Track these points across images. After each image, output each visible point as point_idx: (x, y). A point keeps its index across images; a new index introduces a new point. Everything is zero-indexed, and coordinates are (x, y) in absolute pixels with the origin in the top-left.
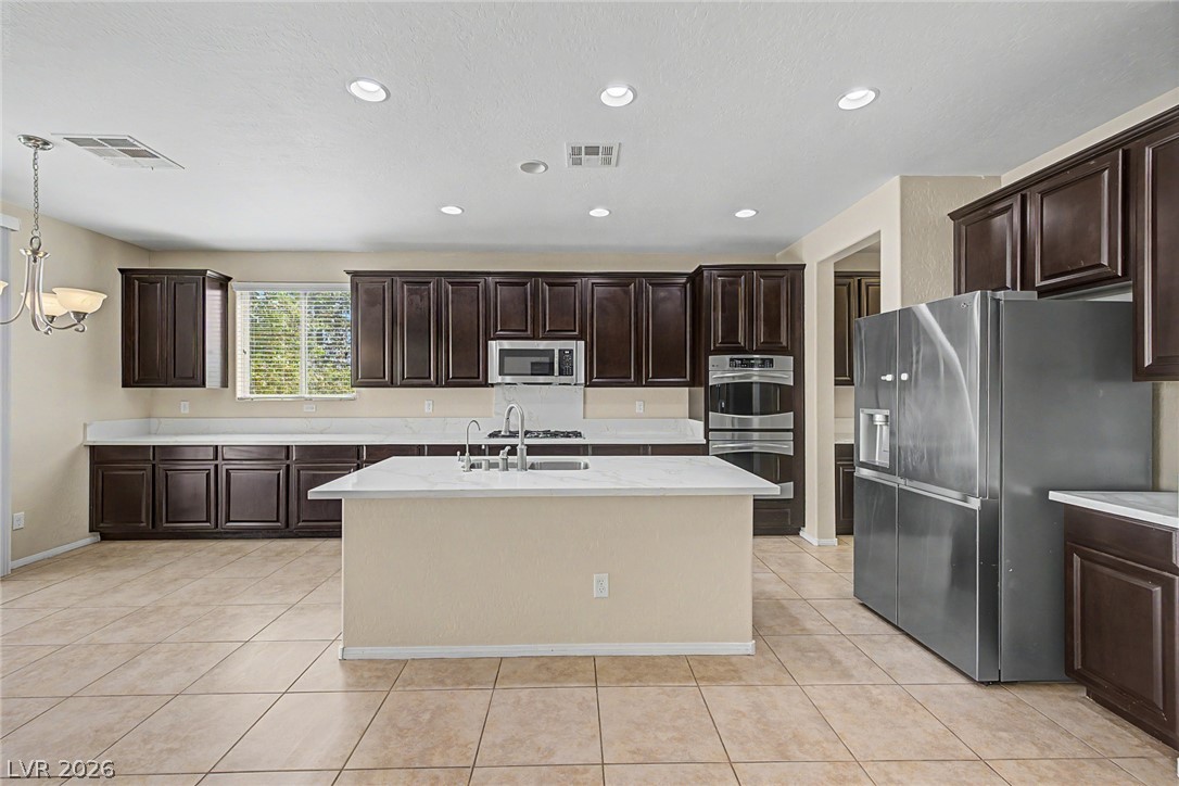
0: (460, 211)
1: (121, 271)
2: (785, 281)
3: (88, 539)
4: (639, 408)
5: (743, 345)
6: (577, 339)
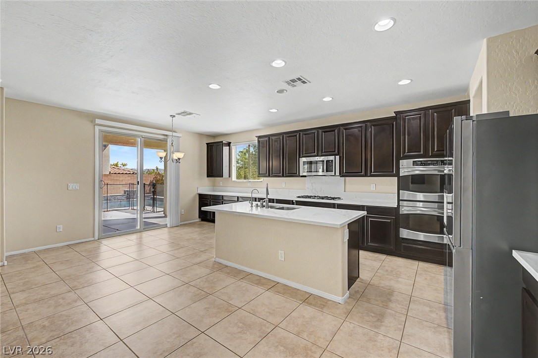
0: (276, 111)
1: (207, 144)
3: (198, 220)
4: (372, 187)
5: (422, 153)
6: (335, 155)
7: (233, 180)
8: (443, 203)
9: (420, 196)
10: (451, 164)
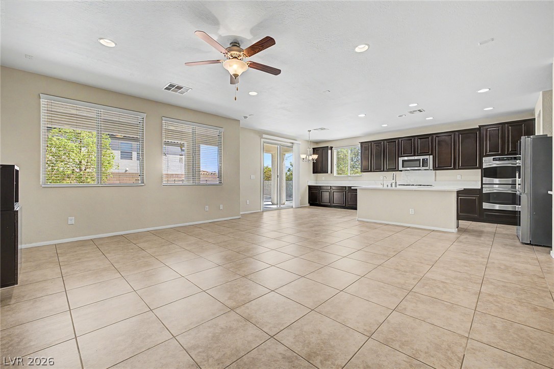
1: (313, 148)
4: (459, 177)
5: (500, 152)
6: (429, 155)
7: (334, 175)
8: (516, 184)
9: (496, 181)
10: (520, 159)
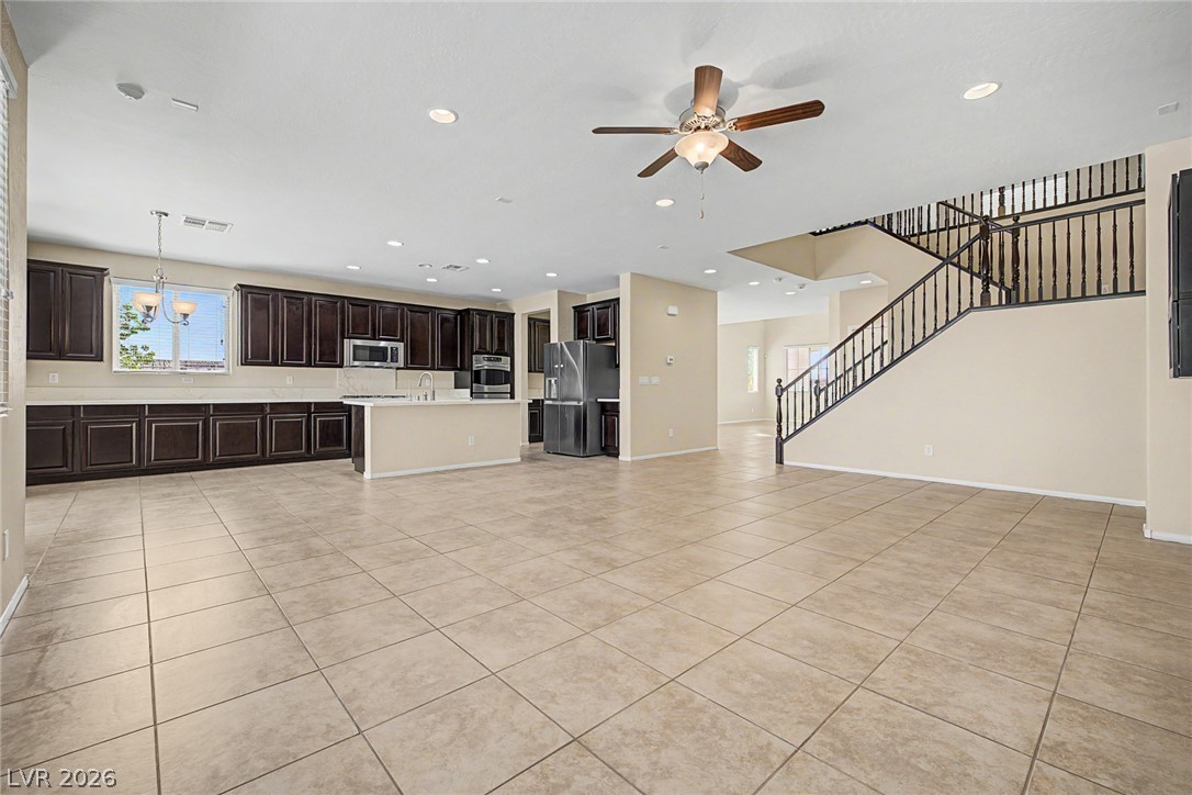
2: (506, 320)
5: (488, 350)
6: (399, 341)
